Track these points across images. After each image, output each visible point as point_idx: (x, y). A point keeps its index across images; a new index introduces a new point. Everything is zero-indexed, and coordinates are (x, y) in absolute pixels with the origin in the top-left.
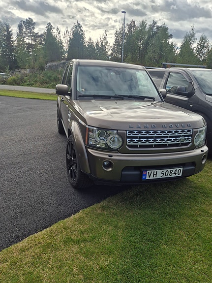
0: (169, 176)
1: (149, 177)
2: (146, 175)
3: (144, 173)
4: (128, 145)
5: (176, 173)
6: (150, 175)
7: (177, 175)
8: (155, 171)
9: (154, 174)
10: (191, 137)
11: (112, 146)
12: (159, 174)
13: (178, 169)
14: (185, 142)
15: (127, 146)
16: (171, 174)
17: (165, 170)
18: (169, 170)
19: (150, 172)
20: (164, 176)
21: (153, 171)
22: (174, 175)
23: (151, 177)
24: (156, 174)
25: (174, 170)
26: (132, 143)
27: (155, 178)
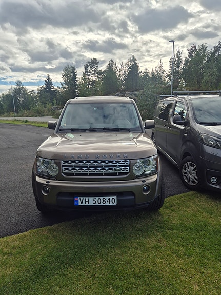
0: (102, 204)
1: (82, 203)
2: (78, 201)
3: (76, 199)
4: (64, 173)
5: (110, 202)
6: (82, 201)
7: (111, 204)
8: (87, 198)
9: (86, 201)
10: (128, 168)
11: (52, 174)
12: (92, 201)
13: (111, 198)
14: (121, 172)
15: (62, 174)
16: (104, 202)
17: (97, 198)
18: (102, 198)
19: (81, 198)
20: (97, 204)
21: (84, 198)
22: (107, 204)
23: (84, 204)
24: (88, 201)
25: (107, 198)
26: (67, 171)
27: (87, 204)
